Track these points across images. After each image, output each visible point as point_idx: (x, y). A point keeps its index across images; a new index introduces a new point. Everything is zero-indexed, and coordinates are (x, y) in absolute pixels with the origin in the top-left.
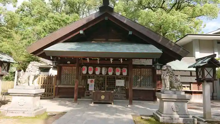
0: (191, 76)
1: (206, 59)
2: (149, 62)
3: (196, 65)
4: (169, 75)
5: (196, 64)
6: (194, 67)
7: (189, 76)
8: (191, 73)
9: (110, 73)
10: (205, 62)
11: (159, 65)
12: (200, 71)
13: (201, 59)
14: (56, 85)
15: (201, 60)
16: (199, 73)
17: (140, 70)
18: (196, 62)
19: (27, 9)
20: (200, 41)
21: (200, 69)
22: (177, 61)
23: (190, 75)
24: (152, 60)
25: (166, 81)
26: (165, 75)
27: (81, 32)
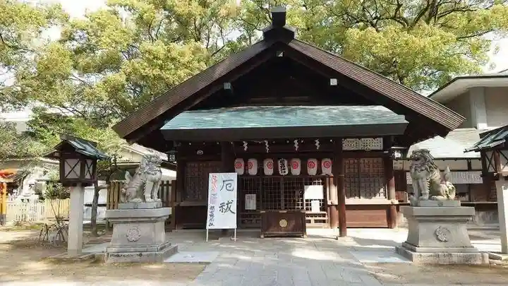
0: (470, 169)
1: (502, 133)
2: (377, 144)
3: (480, 146)
4: (426, 169)
5: (480, 143)
6: (476, 151)
7: (466, 171)
8: (469, 165)
9: (296, 172)
10: (501, 140)
11: (398, 150)
12: (490, 158)
13: (492, 132)
14: (176, 201)
15: (491, 135)
16: (488, 163)
17: (356, 161)
18: (480, 140)
19: (81, 34)
20: (486, 90)
21: (489, 154)
22: (438, 138)
23: (466, 168)
24: (382, 139)
25: (420, 181)
26: (419, 169)
27: (227, 86)
